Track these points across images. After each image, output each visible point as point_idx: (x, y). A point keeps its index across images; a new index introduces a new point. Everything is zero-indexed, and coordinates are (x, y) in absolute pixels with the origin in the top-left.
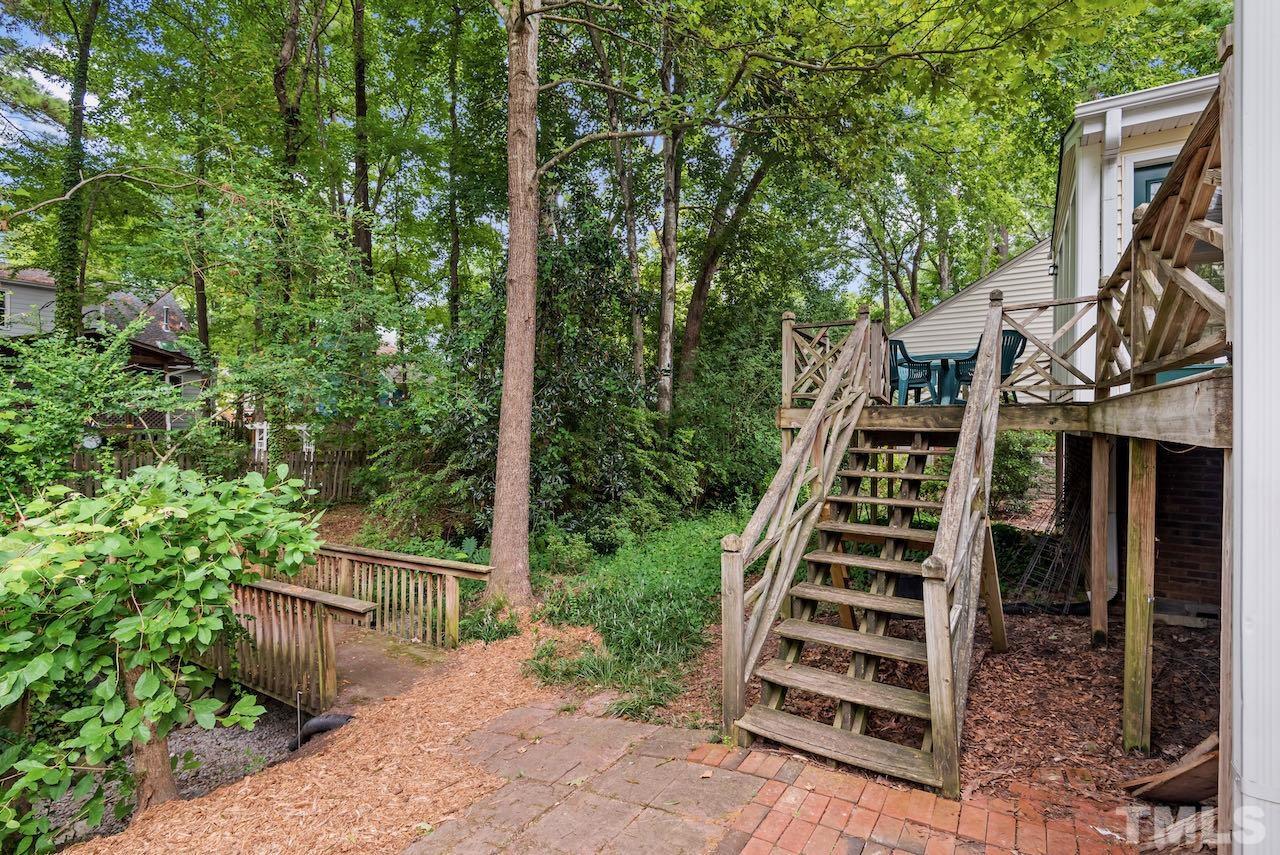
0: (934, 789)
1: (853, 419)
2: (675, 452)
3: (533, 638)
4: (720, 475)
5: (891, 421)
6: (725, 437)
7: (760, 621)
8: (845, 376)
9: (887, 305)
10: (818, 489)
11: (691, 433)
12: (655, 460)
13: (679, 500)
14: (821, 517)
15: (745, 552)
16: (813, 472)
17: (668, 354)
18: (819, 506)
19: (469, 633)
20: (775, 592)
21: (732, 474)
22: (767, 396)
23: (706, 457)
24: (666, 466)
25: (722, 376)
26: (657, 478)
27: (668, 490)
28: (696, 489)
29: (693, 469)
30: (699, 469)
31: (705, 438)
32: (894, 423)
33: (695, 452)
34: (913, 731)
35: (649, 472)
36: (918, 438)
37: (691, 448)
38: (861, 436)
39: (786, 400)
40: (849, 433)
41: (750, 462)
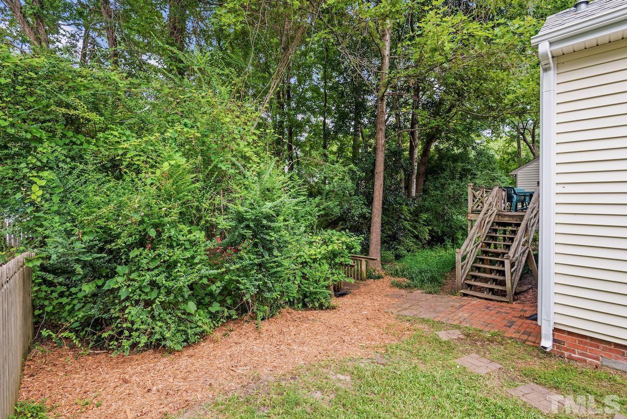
0: (507, 302)
1: (492, 219)
2: (419, 223)
3: (388, 280)
4: (438, 232)
5: (505, 219)
6: (440, 216)
7: (465, 270)
8: (490, 205)
9: (519, 147)
10: (480, 239)
11: (426, 216)
12: (411, 226)
13: (421, 242)
14: (482, 247)
15: (461, 253)
16: (479, 234)
17: (415, 183)
18: (481, 244)
19: (370, 277)
20: (469, 264)
21: (443, 232)
22: (458, 200)
23: (431, 225)
24: (415, 228)
25: (438, 192)
26: (412, 232)
27: (416, 237)
28: (427, 237)
29: (426, 229)
30: (429, 230)
31: (431, 217)
32: (506, 220)
33: (427, 223)
34: (503, 294)
35: (409, 230)
36: (513, 225)
37: (425, 221)
38: (495, 224)
39: (470, 211)
40: (491, 222)
41: (451, 227)
